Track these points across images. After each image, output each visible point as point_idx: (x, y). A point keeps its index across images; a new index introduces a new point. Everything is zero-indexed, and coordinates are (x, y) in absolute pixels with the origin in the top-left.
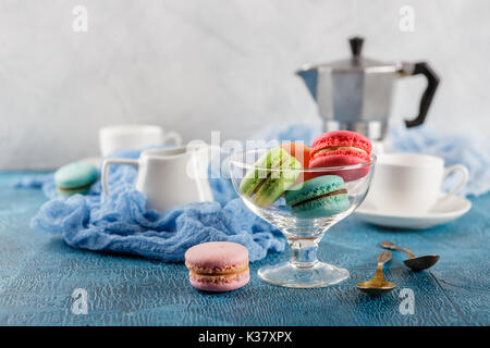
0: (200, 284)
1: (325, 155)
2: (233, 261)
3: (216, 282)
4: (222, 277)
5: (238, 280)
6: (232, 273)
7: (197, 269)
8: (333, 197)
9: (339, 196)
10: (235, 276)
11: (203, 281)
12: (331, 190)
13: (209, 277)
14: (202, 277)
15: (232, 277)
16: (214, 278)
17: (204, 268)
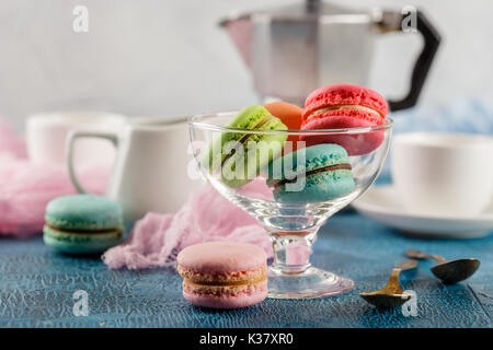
0: (196, 297)
1: (321, 116)
2: (243, 265)
3: (218, 294)
4: (226, 288)
5: (249, 293)
6: (241, 283)
7: (191, 275)
8: (331, 173)
9: (339, 172)
10: (245, 287)
11: (199, 292)
12: (328, 163)
13: (208, 288)
14: (199, 287)
15: (241, 288)
16: (215, 288)
17: (202, 274)
